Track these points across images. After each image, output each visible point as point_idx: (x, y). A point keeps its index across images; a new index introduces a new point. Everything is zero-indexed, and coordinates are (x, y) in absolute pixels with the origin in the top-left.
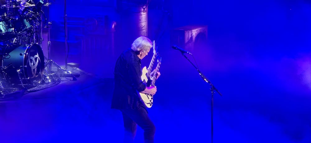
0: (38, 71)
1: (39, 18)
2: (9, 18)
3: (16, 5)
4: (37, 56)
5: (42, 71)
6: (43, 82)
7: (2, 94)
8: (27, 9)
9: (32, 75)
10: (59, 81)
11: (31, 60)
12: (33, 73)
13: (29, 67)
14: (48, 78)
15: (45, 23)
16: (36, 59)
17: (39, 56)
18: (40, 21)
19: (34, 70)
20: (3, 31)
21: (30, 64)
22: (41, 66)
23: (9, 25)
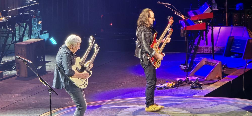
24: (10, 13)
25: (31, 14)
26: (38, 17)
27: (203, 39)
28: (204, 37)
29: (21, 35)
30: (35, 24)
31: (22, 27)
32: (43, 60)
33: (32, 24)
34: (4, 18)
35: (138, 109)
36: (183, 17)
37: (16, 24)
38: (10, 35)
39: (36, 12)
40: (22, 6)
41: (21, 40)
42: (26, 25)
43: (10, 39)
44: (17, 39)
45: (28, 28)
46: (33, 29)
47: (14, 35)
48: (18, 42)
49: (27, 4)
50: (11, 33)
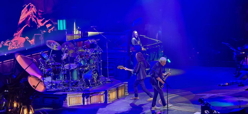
0: (97, 80)
1: (97, 59)
2: (85, 59)
3: (88, 54)
4: (96, 74)
5: (98, 80)
6: (99, 84)
7: (83, 89)
8: (92, 55)
9: (95, 82)
10: (106, 83)
11: (94, 76)
12: (95, 81)
13: (93, 78)
14: (101, 82)
15: (99, 60)
16: (96, 75)
17: (97, 74)
18: (97, 60)
19: (95, 80)
20: (83, 64)
21: (94, 77)
22: (98, 78)
23: (85, 62)
24: (148, 47)
25: (158, 47)
26: (162, 49)
27: (245, 61)
28: (245, 60)
29: (153, 57)
30: (160, 52)
31: (154, 53)
32: (164, 70)
33: (158, 52)
34: (145, 49)
35: (211, 96)
36: (234, 50)
37: (151, 52)
38: (148, 57)
39: (161, 46)
40: (154, 43)
41: (153, 60)
42: (156, 53)
43: (148, 59)
44: (151, 59)
45: (156, 54)
46: (159, 54)
47: (150, 57)
48: (151, 61)
49: (157, 42)
50: (148, 56)
